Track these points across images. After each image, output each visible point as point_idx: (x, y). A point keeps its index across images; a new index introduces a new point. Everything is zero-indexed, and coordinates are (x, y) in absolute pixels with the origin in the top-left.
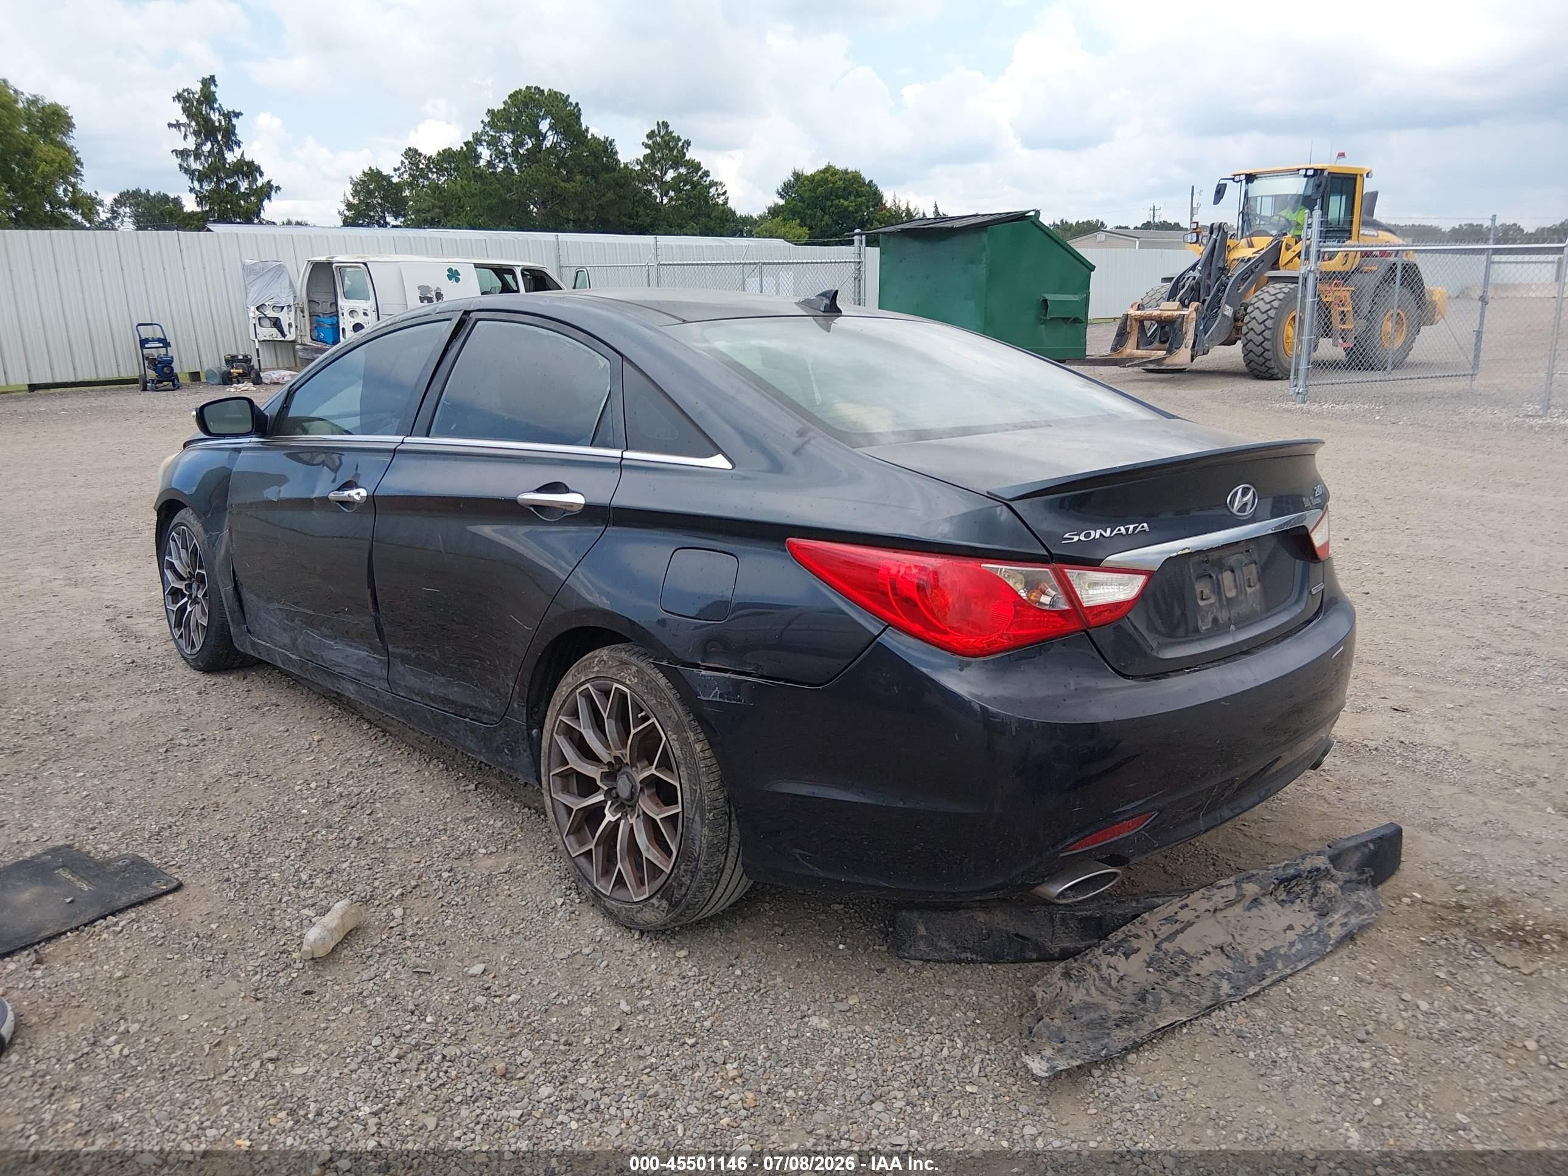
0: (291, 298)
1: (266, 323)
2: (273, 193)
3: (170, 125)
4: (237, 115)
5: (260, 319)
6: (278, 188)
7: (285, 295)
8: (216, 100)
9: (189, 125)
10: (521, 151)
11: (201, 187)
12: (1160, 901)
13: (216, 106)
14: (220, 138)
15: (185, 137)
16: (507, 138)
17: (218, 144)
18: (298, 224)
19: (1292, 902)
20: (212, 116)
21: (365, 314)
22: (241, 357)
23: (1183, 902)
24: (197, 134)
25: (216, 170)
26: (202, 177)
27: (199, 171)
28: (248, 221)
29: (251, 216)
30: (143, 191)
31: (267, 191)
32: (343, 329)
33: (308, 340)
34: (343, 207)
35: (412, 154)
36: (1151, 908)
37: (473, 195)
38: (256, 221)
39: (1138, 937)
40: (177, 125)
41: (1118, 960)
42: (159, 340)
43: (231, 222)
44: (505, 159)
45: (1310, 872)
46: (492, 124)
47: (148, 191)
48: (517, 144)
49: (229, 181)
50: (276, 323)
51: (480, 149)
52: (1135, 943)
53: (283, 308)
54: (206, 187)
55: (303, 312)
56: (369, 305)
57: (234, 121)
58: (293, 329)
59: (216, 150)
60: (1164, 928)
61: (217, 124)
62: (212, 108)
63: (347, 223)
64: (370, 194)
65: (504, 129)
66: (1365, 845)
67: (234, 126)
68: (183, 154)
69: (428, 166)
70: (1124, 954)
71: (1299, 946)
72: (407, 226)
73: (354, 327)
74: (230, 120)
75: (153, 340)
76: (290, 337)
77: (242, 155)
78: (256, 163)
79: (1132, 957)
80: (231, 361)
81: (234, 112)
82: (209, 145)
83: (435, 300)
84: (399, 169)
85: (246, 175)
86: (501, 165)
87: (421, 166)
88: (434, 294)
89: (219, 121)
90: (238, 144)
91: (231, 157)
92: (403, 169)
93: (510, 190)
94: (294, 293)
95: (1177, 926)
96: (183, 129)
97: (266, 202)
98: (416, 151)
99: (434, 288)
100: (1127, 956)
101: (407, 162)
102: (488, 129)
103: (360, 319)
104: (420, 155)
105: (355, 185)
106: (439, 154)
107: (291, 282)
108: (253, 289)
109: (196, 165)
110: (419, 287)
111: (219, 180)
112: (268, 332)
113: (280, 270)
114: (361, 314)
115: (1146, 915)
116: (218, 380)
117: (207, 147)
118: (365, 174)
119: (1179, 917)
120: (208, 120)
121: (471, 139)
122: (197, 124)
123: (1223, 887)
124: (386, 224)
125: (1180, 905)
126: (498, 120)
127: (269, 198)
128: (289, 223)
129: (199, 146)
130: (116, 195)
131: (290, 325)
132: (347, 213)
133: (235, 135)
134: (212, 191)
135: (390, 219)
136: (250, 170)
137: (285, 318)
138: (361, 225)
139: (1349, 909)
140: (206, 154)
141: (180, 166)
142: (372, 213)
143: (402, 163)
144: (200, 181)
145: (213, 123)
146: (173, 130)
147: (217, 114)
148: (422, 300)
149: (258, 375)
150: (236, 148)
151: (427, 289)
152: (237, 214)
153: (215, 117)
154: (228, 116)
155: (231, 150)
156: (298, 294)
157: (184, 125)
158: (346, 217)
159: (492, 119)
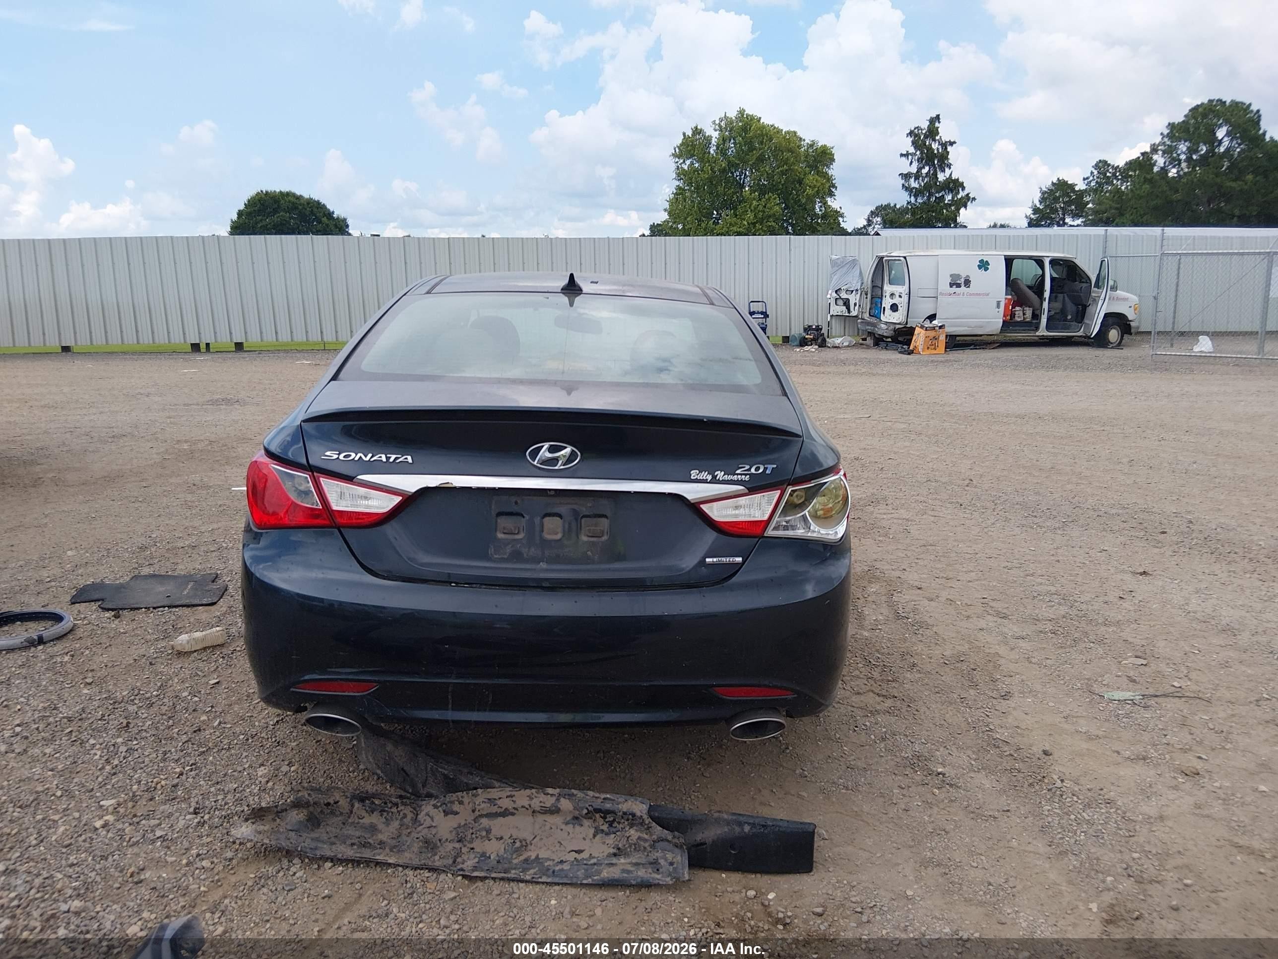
0: (859, 284)
1: (840, 302)
2: (969, 203)
3: (902, 155)
4: (952, 143)
5: (836, 299)
6: (974, 199)
7: (855, 282)
8: (938, 133)
9: (915, 154)
10: (1194, 157)
11: (916, 201)
12: (497, 784)
13: (937, 138)
14: (936, 162)
15: (911, 163)
16: (1183, 147)
17: (935, 167)
18: (1002, 226)
19: (607, 834)
20: (933, 146)
21: (900, 296)
22: (814, 327)
23: (513, 793)
24: (920, 160)
25: (931, 186)
26: (917, 193)
27: (916, 188)
28: (947, 226)
29: (950, 221)
30: (892, 205)
31: (964, 202)
32: (884, 308)
33: (866, 316)
34: (1029, 212)
35: (1102, 166)
36: (487, 787)
37: (1141, 197)
38: (952, 225)
39: (461, 803)
40: (906, 155)
41: (438, 815)
42: (762, 313)
43: (935, 227)
44: (1179, 164)
45: (625, 813)
46: (1171, 136)
47: (895, 205)
48: (1191, 151)
49: (937, 195)
50: (846, 303)
51: (1155, 157)
52: (456, 807)
53: (852, 291)
54: (920, 200)
55: (866, 294)
56: (903, 289)
57: (949, 148)
58: (857, 308)
59: (932, 172)
60: (483, 805)
61: (936, 152)
62: (934, 140)
63: (1032, 224)
64: (1056, 200)
65: (1179, 139)
66: (740, 824)
67: (948, 153)
68: (906, 176)
69: (1114, 174)
70: (444, 811)
71: (566, 867)
72: (1085, 226)
73: (891, 306)
74: (946, 148)
75: (758, 313)
76: (854, 313)
77: (951, 174)
78: (960, 180)
79: (450, 816)
80: (807, 329)
81: (950, 142)
82: (927, 168)
83: (963, 285)
84: (1088, 178)
85: (951, 191)
86: (1174, 170)
87: (1108, 174)
88: (963, 280)
89: (938, 149)
90: (949, 166)
91: (941, 177)
92: (1091, 178)
93: (1177, 191)
94: (862, 280)
95: (495, 809)
96: (910, 157)
97: (962, 210)
98: (1105, 162)
99: (964, 275)
100: (446, 813)
101: (1096, 172)
102: (1166, 140)
103: (896, 300)
104: (1109, 165)
105: (1043, 193)
106: (1126, 164)
107: (861, 273)
108: (836, 277)
109: (914, 184)
110: (951, 276)
111: (931, 195)
112: (840, 309)
113: (854, 263)
114: (897, 296)
115: (480, 791)
116: (797, 342)
117: (926, 170)
118: (1053, 184)
119: (499, 802)
120: (930, 148)
121: (1148, 150)
122: (922, 153)
123: (548, 794)
124: (1065, 224)
125: (509, 794)
126: (1176, 132)
127: (966, 207)
128: (995, 226)
129: (919, 170)
130: (873, 208)
131: (855, 304)
132: (1032, 216)
133: (947, 159)
134: (924, 203)
135: (1068, 220)
136: (954, 185)
137: (853, 299)
138: (1042, 226)
139: (643, 861)
140: (924, 175)
141: (903, 185)
142: (1053, 216)
143: (1092, 173)
144: (916, 196)
145: (933, 150)
146: (904, 158)
147: (937, 144)
148: (951, 285)
149: (824, 340)
150: (947, 169)
151: (958, 276)
152: (939, 220)
153: (935, 146)
154: (944, 145)
155: (944, 171)
156: (865, 280)
157: (912, 154)
158: (1031, 219)
159: (1171, 131)
